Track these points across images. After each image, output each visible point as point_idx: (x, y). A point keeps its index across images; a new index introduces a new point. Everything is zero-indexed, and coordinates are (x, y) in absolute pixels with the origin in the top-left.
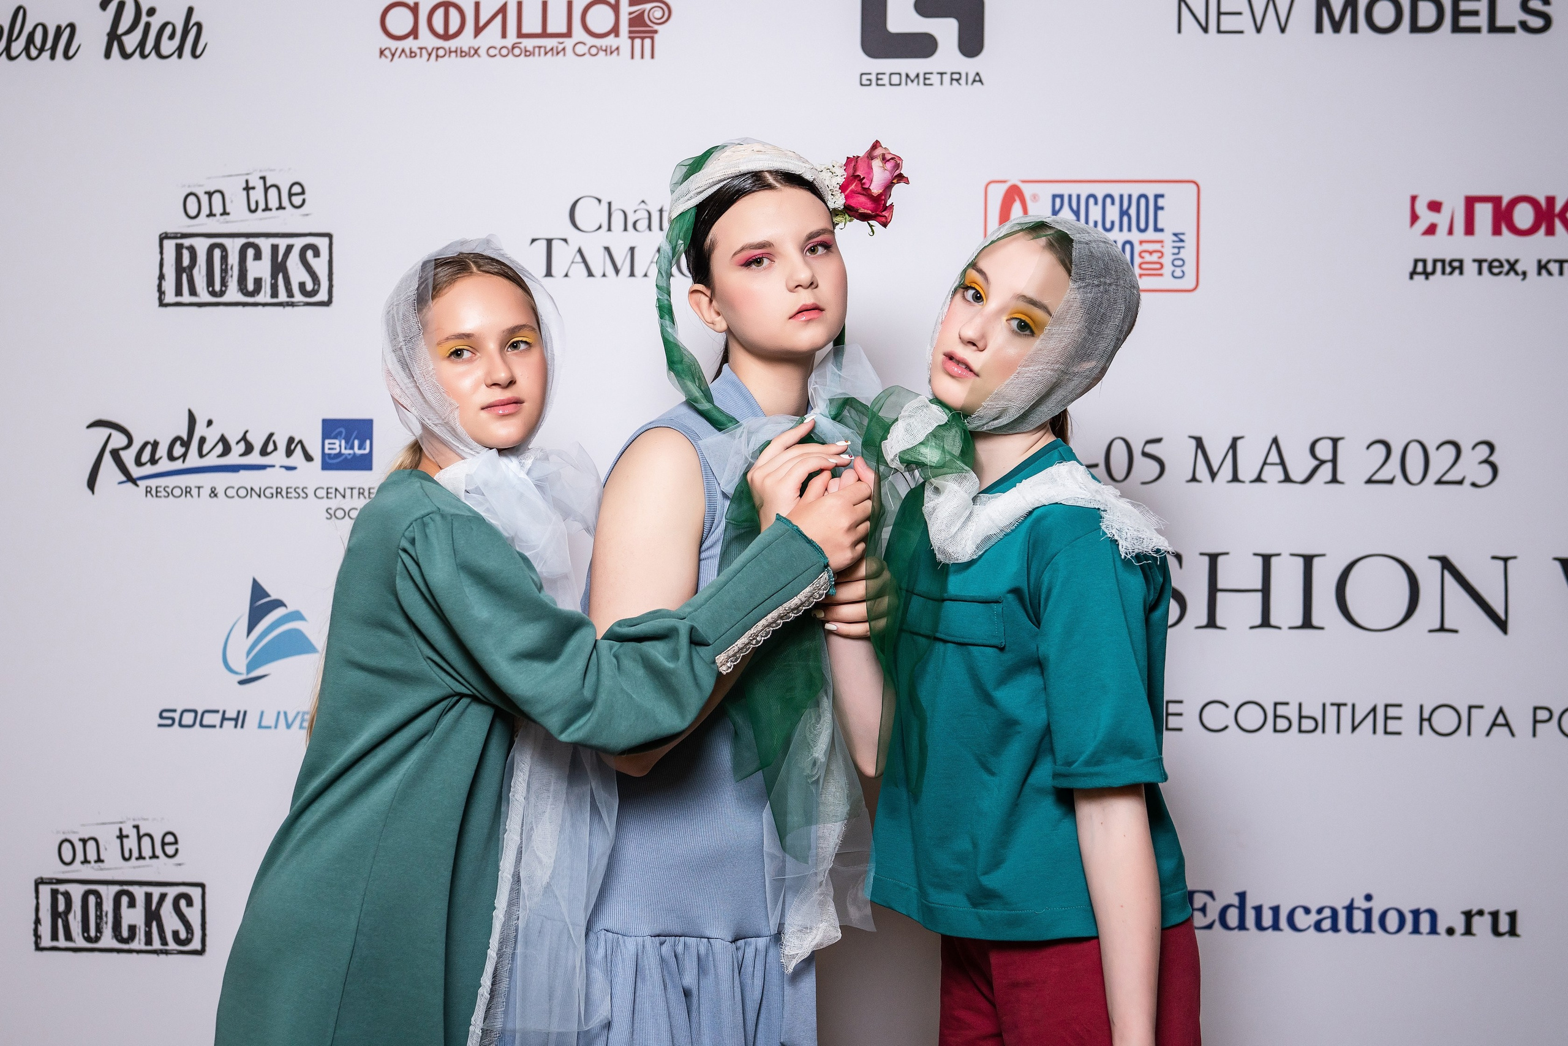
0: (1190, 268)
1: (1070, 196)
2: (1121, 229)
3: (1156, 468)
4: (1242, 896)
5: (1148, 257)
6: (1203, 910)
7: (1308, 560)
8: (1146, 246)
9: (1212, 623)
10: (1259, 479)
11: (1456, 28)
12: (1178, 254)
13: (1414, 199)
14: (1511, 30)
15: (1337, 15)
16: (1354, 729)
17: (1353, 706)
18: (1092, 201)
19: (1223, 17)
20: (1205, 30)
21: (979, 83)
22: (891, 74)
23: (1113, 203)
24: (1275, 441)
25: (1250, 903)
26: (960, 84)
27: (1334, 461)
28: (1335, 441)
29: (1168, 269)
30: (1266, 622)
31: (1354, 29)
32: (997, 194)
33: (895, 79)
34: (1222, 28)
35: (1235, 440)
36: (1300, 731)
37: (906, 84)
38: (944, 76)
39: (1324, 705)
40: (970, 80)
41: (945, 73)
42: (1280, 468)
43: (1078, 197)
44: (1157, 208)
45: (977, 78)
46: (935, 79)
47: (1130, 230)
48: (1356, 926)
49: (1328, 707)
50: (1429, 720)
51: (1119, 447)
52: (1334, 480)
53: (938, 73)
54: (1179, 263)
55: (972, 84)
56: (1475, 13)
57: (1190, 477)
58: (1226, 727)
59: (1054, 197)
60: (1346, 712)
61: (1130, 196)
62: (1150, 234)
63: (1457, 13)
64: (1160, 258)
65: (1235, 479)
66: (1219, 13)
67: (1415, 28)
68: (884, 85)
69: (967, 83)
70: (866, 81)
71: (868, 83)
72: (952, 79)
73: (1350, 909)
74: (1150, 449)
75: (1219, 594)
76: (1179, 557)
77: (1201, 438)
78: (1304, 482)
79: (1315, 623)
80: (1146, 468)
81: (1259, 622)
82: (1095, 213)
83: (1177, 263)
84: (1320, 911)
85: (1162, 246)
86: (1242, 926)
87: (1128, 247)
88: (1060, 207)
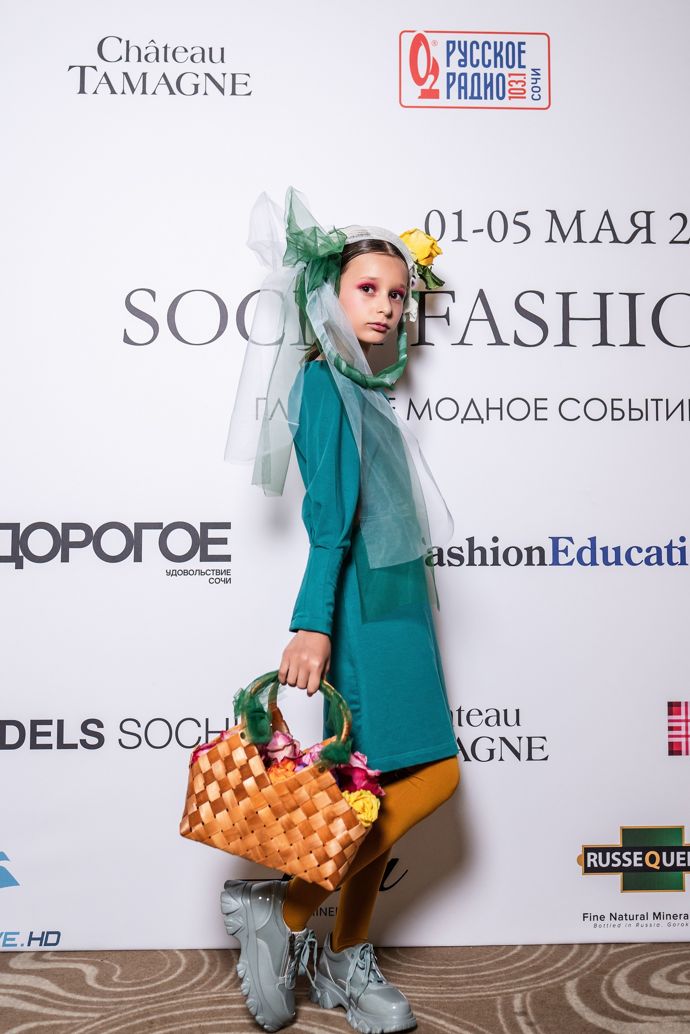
0: (544, 93)
1: (459, 42)
2: (496, 66)
3: (524, 232)
4: (593, 540)
5: (515, 86)
6: (566, 551)
7: (632, 297)
8: (513, 78)
9: (566, 342)
10: (596, 240)
12: (536, 83)
16: (668, 417)
17: (667, 400)
18: (475, 46)
23: (490, 48)
24: (607, 214)
25: (599, 545)
27: (648, 227)
28: (648, 214)
29: (529, 93)
30: (604, 342)
32: (408, 40)
35: (579, 213)
36: (630, 419)
39: (647, 400)
42: (611, 232)
43: (465, 42)
44: (521, 52)
47: (502, 66)
48: (674, 561)
51: (497, 218)
52: (649, 241)
54: (538, 89)
57: (548, 239)
58: (579, 417)
59: (448, 43)
60: (662, 405)
61: (501, 43)
62: (516, 70)
64: (523, 86)
65: (580, 240)
73: (670, 547)
74: (519, 219)
75: (570, 321)
76: (541, 295)
77: (555, 211)
78: (628, 242)
79: (638, 342)
80: (516, 233)
81: (599, 342)
82: (477, 54)
83: (534, 89)
84: (648, 550)
85: (525, 78)
86: (594, 562)
87: (501, 78)
88: (452, 50)
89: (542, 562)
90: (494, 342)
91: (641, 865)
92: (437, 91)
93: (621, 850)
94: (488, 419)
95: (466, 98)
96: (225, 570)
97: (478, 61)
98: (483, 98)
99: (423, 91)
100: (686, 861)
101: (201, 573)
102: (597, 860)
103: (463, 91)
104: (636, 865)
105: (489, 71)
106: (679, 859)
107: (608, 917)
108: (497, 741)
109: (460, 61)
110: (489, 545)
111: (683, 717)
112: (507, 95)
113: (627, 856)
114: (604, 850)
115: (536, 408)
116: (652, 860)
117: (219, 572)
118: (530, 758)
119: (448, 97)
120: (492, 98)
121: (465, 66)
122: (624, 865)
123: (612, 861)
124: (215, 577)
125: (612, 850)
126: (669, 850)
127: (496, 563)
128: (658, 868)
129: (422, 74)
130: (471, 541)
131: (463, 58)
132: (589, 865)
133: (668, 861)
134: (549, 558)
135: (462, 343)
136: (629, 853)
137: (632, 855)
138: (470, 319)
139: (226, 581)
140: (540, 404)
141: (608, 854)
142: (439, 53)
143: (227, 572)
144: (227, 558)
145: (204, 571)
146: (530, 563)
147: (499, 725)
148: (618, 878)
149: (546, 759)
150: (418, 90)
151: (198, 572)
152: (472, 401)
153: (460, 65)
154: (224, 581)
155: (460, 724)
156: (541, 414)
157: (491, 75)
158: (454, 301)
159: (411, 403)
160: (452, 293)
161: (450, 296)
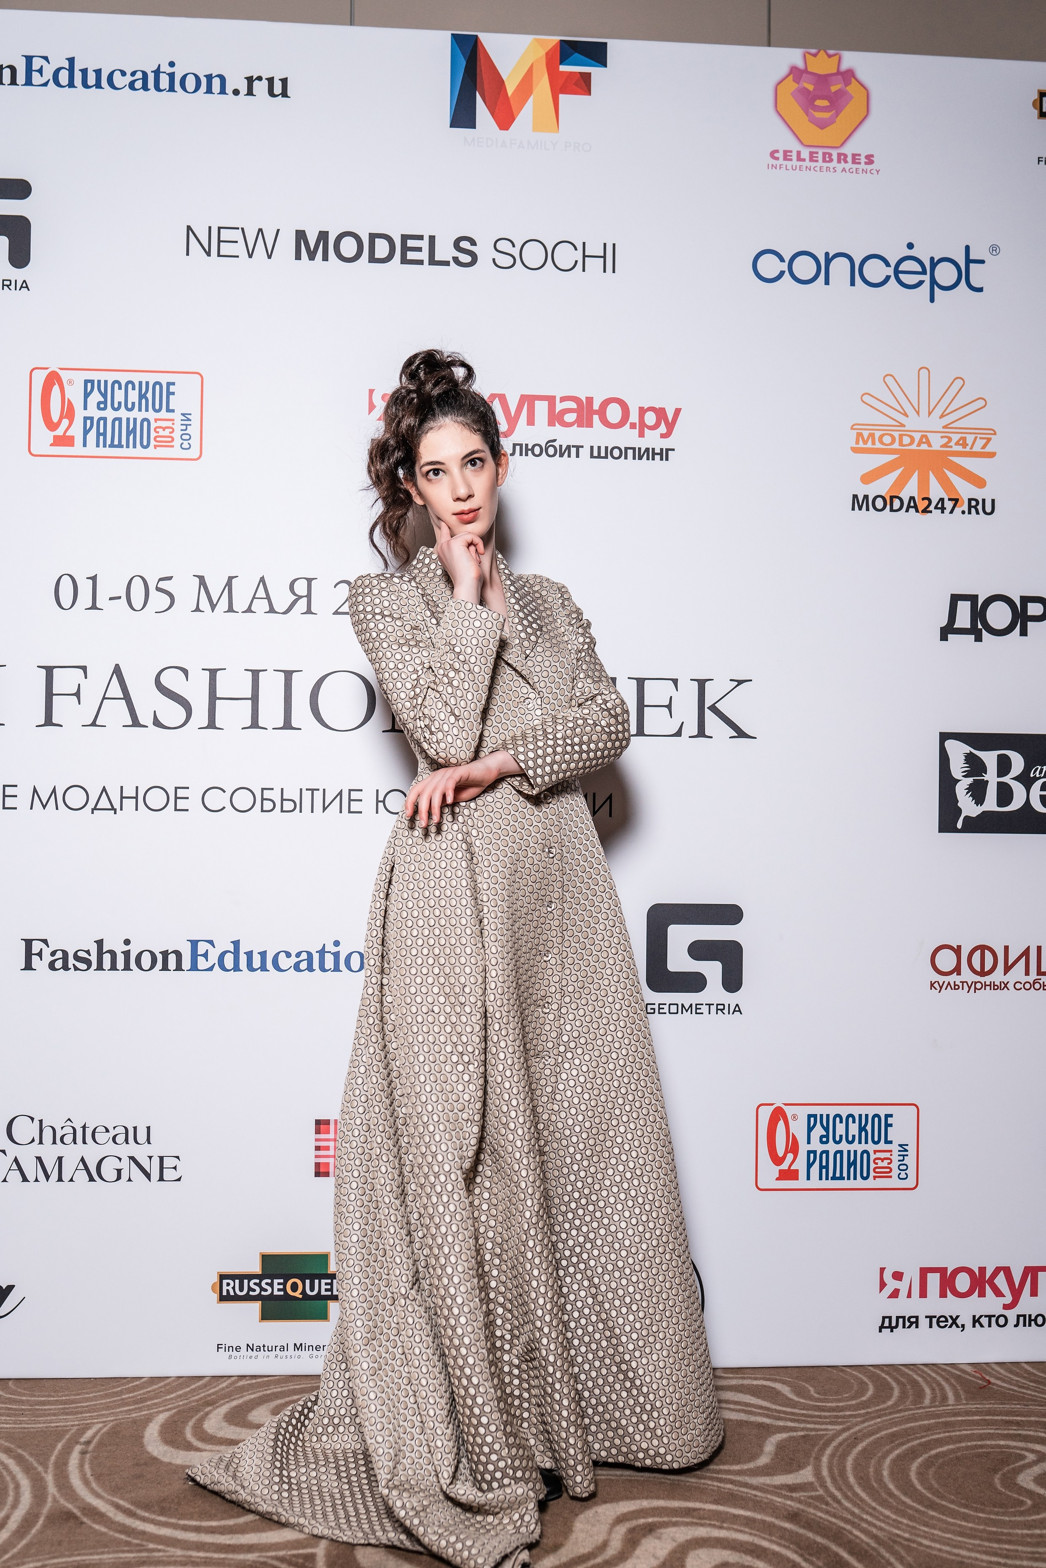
0: (196, 441)
1: (99, 382)
2: (140, 410)
3: (168, 600)
4: (236, 944)
5: (161, 433)
6: (205, 955)
7: (288, 675)
8: (160, 424)
9: (212, 725)
10: (249, 610)
11: (404, 261)
12: (186, 430)
13: (371, 392)
14: (447, 263)
15: (312, 248)
16: (324, 809)
17: (324, 790)
18: (116, 386)
19: (221, 244)
20: (208, 254)
21: (26, 289)
23: (134, 389)
24: (262, 580)
25: (243, 949)
26: (11, 289)
27: (309, 596)
28: (310, 581)
29: (177, 441)
30: (255, 724)
31: (325, 258)
32: (40, 378)
34: (221, 254)
35: (230, 579)
36: (282, 811)
39: (301, 790)
40: (18, 287)
42: (266, 602)
43: (106, 382)
44: (169, 394)
45: (24, 285)
47: (147, 410)
48: (327, 967)
49: (304, 791)
50: (384, 802)
51: (138, 585)
52: (309, 611)
54: (188, 437)
55: (20, 289)
56: (419, 249)
57: (195, 608)
58: (224, 808)
59: (86, 382)
60: (318, 795)
61: (147, 383)
62: (163, 414)
63: (405, 249)
64: (173, 432)
65: (231, 609)
66: (219, 241)
67: (372, 259)
69: (16, 289)
72: (3, 285)
73: (322, 952)
74: (162, 585)
75: (218, 701)
76: (185, 672)
77: (203, 577)
78: (285, 613)
79: (294, 725)
80: (159, 600)
81: (249, 724)
82: (119, 396)
83: (184, 437)
84: (298, 955)
85: (173, 424)
86: (236, 968)
87: (145, 423)
88: (90, 391)
89: (179, 968)
90: (131, 723)
91: (282, 1293)
92: (72, 438)
93: (261, 1277)
94: (121, 809)
95: (105, 446)
97: (120, 403)
98: (125, 446)
99: (55, 437)
100: (331, 1290)
102: (234, 1288)
103: (101, 438)
104: (276, 1293)
105: (132, 415)
106: (323, 1287)
107: (244, 1347)
108: (125, 1160)
109: (99, 403)
110: (119, 948)
111: (331, 1136)
112: (153, 443)
113: (267, 1284)
114: (241, 1277)
115: (176, 798)
116: (294, 1287)
118: (161, 1179)
119: (85, 445)
120: (135, 446)
121: (105, 408)
122: (263, 1293)
123: (250, 1289)
125: (250, 1277)
126: (312, 1277)
127: (127, 967)
128: (301, 1296)
129: (55, 417)
130: (100, 943)
131: (103, 400)
132: (225, 1293)
133: (312, 1289)
134: (186, 963)
135: (94, 724)
136: (269, 1281)
137: (272, 1282)
138: (104, 698)
140: (180, 793)
141: (246, 1281)
142: (75, 394)
146: (165, 968)
147: (127, 1143)
148: (257, 1306)
149: (179, 1180)
150: (49, 436)
152: (104, 789)
153: (99, 408)
155: (84, 1142)
156: (181, 804)
157: (135, 420)
158: (86, 677)
159: (35, 791)
160: (84, 669)
161: (81, 671)
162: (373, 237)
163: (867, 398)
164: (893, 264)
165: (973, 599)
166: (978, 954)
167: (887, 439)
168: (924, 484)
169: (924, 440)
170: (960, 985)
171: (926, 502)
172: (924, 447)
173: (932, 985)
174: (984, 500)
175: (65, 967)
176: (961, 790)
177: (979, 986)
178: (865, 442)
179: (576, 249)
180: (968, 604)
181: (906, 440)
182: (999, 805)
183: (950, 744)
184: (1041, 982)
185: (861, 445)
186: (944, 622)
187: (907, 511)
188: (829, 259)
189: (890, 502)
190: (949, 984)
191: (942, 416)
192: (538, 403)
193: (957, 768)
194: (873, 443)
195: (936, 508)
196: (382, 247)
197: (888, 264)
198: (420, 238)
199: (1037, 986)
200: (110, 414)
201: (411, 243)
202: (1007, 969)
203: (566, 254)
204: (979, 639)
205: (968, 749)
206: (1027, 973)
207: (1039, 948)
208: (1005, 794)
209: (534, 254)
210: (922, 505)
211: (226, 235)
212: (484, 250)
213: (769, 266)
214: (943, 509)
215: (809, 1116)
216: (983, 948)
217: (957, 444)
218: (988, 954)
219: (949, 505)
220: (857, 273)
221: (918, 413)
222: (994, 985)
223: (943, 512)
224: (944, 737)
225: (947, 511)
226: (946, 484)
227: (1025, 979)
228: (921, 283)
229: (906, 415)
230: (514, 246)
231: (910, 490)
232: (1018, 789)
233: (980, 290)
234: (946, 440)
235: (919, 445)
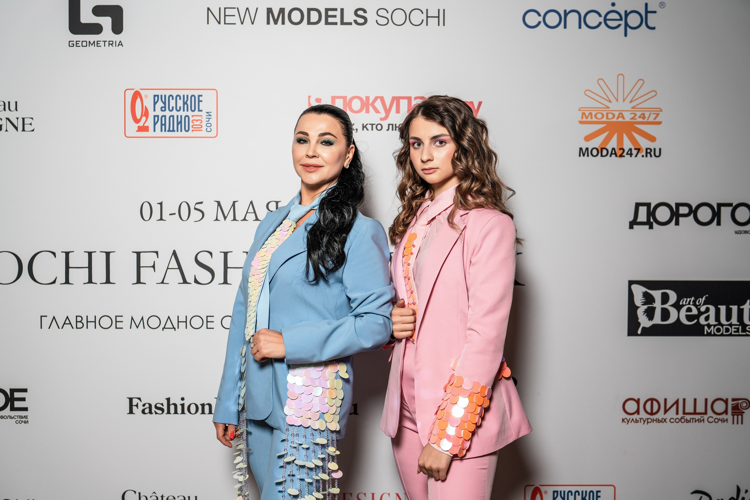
0: (214, 127)
1: (161, 96)
2: (184, 111)
3: (201, 215)
5: (196, 123)
8: (195, 118)
9: (225, 282)
10: (245, 219)
11: (327, 23)
12: (209, 121)
13: (309, 97)
14: (350, 24)
15: (276, 17)
18: (171, 98)
19: (226, 17)
20: (219, 23)
21: (121, 46)
22: (82, 42)
23: (180, 99)
24: (251, 203)
26: (113, 46)
28: (277, 203)
29: (204, 127)
31: (283, 23)
32: (130, 95)
33: (84, 44)
34: (226, 22)
35: (234, 202)
37: (89, 46)
38: (106, 42)
40: (117, 45)
41: (107, 41)
42: (254, 214)
43: (165, 96)
44: (199, 101)
46: (102, 44)
47: (187, 111)
51: (184, 207)
53: (103, 41)
54: (210, 125)
55: (118, 46)
56: (335, 16)
57: (215, 219)
59: (155, 96)
61: (187, 96)
62: (196, 113)
63: (327, 16)
64: (201, 123)
65: (235, 219)
66: (225, 16)
67: (309, 23)
68: (80, 46)
69: (116, 46)
70: (71, 44)
71: (72, 45)
72: (109, 44)
74: (198, 206)
75: (228, 269)
76: (211, 253)
77: (219, 202)
80: (196, 215)
82: (173, 103)
83: (208, 125)
85: (202, 118)
87: (187, 118)
88: (157, 100)
89: (210, 412)
90: (182, 282)
92: (148, 127)
94: (178, 328)
95: (165, 131)
96: (25, 416)
97: (173, 107)
98: (176, 131)
99: (139, 127)
101: (11, 418)
103: (163, 127)
105: (179, 114)
109: (162, 108)
110: (179, 402)
112: (191, 129)
115: (207, 322)
117: (21, 417)
119: (154, 131)
120: (181, 131)
121: (165, 110)
124: (19, 420)
127: (183, 412)
129: (138, 117)
130: (168, 400)
131: (163, 106)
135: (162, 282)
138: (168, 268)
139: (25, 422)
140: (210, 319)
142: (149, 103)
143: (26, 417)
144: (26, 409)
145: (13, 416)
146: (203, 412)
150: (136, 126)
151: (9, 417)
152: (169, 317)
153: (162, 110)
154: (24, 422)
156: (210, 325)
157: (181, 116)
158: (158, 257)
159: (132, 318)
160: (157, 253)
161: (155, 254)
162: (309, 10)
163: (587, 93)
164: (603, 15)
165: (648, 205)
166: (649, 403)
167: (599, 116)
168: (620, 141)
169: (621, 116)
170: (639, 420)
171: (622, 151)
172: (621, 119)
173: (623, 420)
174: (655, 149)
175: (150, 412)
176: (640, 313)
177: (649, 420)
178: (587, 118)
179: (422, 13)
180: (645, 208)
181: (610, 116)
182: (663, 320)
183: (634, 287)
184: (685, 418)
185: (584, 119)
186: (631, 218)
187: (611, 156)
188: (566, 14)
189: (601, 151)
190: (633, 420)
191: (631, 102)
192: (402, 101)
193: (638, 300)
194: (592, 118)
195: (627, 154)
196: (314, 16)
197: (600, 15)
198: (335, 10)
199: (683, 420)
200: (168, 113)
201: (330, 13)
202: (666, 411)
203: (417, 17)
204: (651, 227)
205: (644, 289)
206: (677, 413)
207: (684, 400)
208: (665, 314)
209: (399, 17)
210: (619, 153)
211: (228, 12)
212: (371, 16)
213: (532, 19)
214: (631, 155)
215: (554, 492)
216: (652, 400)
217: (640, 117)
218: (655, 403)
219: (634, 152)
220: (582, 21)
221: (617, 100)
222: (659, 420)
223: (631, 156)
224: (631, 283)
225: (634, 156)
226: (633, 140)
227: (675, 416)
228: (619, 26)
229: (610, 101)
230: (388, 12)
231: (613, 144)
232: (673, 312)
233: (654, 28)
234: (633, 115)
235: (617, 118)
